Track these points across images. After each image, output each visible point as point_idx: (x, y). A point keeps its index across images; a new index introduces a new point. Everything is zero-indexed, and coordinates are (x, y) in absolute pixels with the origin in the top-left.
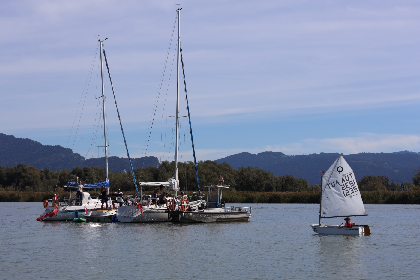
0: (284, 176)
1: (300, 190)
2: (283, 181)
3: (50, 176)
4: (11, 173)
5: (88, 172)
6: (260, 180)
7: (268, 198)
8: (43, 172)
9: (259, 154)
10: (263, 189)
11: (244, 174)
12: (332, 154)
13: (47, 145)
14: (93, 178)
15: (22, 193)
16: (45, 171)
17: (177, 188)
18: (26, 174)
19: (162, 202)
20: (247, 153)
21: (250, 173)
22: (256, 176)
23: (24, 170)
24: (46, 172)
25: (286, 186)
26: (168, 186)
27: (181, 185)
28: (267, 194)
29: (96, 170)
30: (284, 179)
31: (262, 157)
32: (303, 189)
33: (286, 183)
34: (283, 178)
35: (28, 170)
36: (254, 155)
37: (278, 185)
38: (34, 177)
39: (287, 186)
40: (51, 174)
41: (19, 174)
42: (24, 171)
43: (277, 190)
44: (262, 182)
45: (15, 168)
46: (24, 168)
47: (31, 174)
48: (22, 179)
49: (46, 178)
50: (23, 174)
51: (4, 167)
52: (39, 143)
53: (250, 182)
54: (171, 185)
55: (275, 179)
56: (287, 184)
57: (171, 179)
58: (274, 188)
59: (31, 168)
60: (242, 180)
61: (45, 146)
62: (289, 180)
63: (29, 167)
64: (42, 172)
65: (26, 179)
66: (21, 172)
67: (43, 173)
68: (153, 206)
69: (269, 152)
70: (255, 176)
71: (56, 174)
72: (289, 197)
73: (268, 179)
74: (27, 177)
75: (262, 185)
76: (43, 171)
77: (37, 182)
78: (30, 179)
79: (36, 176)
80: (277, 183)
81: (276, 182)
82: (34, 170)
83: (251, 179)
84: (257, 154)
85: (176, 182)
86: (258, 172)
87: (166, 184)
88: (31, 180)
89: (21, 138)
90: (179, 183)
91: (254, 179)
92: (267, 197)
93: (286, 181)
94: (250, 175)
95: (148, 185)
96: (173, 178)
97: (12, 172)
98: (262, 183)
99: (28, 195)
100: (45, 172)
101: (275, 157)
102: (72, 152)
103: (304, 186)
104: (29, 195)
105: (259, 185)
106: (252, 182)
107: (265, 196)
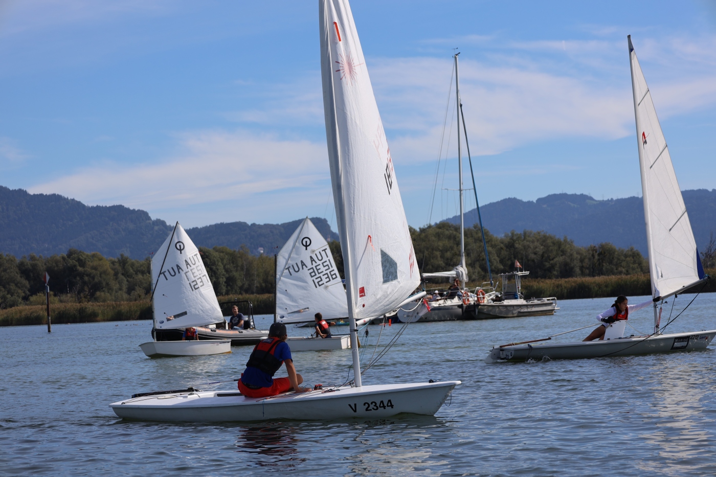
0: (595, 247)
1: (627, 271)
2: (593, 255)
3: (132, 271)
4: (56, 269)
5: (207, 257)
6: (549, 257)
7: (567, 290)
8: (115, 262)
9: (539, 200)
10: (555, 273)
11: (517, 245)
12: (693, 191)
13: (95, 206)
14: (218, 269)
15: (99, 306)
16: (119, 260)
17: (465, 278)
18: (86, 269)
19: (451, 296)
20: (515, 199)
21: (528, 243)
22: (541, 249)
23: (81, 260)
24: (123, 262)
25: (599, 264)
26: (455, 276)
27: (469, 275)
28: (566, 282)
29: (222, 254)
30: (596, 252)
31: (545, 206)
32: (633, 269)
33: (599, 260)
34: (594, 249)
35: (89, 261)
36: (530, 203)
37: (584, 265)
38: (100, 274)
39: (603, 266)
40: (132, 265)
41: (71, 270)
42: (82, 263)
43: (583, 274)
44: (553, 259)
45: (63, 258)
46: (80, 257)
47: (95, 268)
48: (78, 278)
49: (123, 274)
50: (80, 269)
51: (40, 257)
52: (79, 203)
53: (528, 260)
54: (458, 274)
55: (578, 253)
56: (602, 262)
57: (457, 267)
58: (577, 270)
59: (94, 256)
60: (513, 259)
61: (92, 207)
62: (605, 253)
63: (89, 254)
64: (113, 263)
65: (86, 278)
66: (75, 266)
67: (117, 265)
68: (441, 302)
69: (560, 194)
70: (537, 250)
71: (141, 266)
72: (607, 286)
73: (563, 252)
74: (87, 275)
75: (553, 267)
76: (117, 260)
77: (107, 284)
78: (93, 278)
79: (105, 272)
80: (582, 261)
81: (581, 257)
82: (100, 260)
83: (532, 256)
84: (535, 201)
85: (463, 270)
86: (544, 240)
87: (451, 273)
88: (96, 280)
89: (41, 195)
90: (467, 272)
91: (535, 254)
92: (565, 288)
93: (599, 254)
94: (529, 247)
95: (432, 276)
96: (460, 266)
97: (57, 266)
98: (552, 262)
99: (111, 308)
100: (120, 263)
101: (572, 205)
102: (149, 218)
103: (634, 262)
104: (114, 308)
105: (547, 265)
106: (533, 261)
107: (562, 287)
